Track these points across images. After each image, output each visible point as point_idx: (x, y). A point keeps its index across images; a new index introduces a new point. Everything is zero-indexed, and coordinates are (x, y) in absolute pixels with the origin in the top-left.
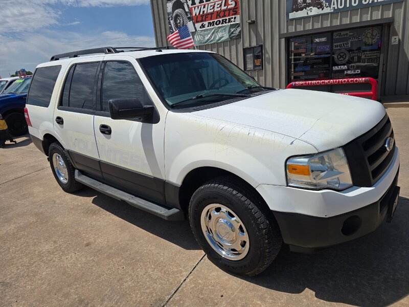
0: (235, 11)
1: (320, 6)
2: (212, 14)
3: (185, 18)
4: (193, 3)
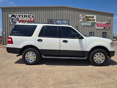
2: (26, 21)
3: (16, 20)
4: (20, 17)
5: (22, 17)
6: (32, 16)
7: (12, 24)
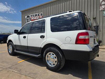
4: (32, 17)
5: (34, 16)
6: (41, 14)
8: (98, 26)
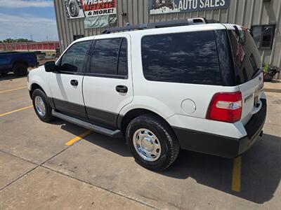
0: (112, 4)
1: (171, 6)
2: (96, 5)
3: (78, 6)
7: (71, 17)
8: (274, 26)
